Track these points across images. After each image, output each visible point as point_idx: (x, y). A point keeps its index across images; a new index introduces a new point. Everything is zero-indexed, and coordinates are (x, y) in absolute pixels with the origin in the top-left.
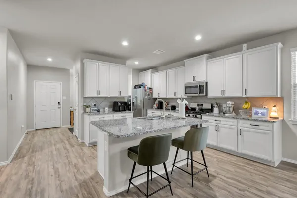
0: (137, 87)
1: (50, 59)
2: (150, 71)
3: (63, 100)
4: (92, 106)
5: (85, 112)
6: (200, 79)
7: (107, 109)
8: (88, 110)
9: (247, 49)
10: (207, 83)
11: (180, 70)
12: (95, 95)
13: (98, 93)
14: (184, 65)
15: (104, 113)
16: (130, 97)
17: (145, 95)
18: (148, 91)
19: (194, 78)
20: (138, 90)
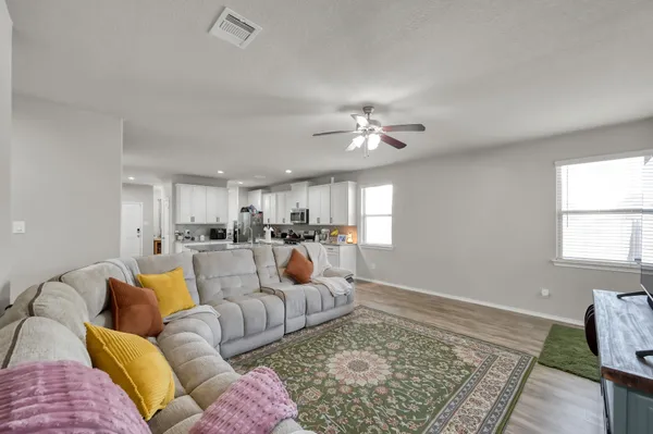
0: (245, 210)
1: (131, 178)
2: (260, 191)
3: (144, 226)
4: (185, 234)
5: (177, 239)
6: (303, 206)
7: (202, 237)
8: (180, 238)
9: (335, 181)
10: (308, 211)
11: (288, 194)
12: (189, 221)
13: (193, 219)
14: (290, 189)
15: (199, 241)
16: (235, 222)
17: (252, 220)
18: (257, 216)
19: (298, 204)
20: (245, 214)
